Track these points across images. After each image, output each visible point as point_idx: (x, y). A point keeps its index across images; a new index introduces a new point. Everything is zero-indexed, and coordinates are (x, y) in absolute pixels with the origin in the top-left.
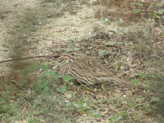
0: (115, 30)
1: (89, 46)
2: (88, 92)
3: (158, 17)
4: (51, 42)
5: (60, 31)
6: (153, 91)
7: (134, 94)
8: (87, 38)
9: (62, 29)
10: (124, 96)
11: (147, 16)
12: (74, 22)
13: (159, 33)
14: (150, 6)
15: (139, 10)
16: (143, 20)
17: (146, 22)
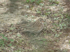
0: (30, 20)
1: (20, 26)
2: (21, 46)
3: (48, 15)
4: (3, 25)
5: (7, 20)
6: (48, 47)
7: (40, 47)
8: (18, 23)
9: (7, 19)
10: (36, 48)
11: (43, 15)
12: (12, 16)
13: (49, 22)
14: (44, 10)
15: (40, 12)
16: (42, 16)
17: (43, 17)
